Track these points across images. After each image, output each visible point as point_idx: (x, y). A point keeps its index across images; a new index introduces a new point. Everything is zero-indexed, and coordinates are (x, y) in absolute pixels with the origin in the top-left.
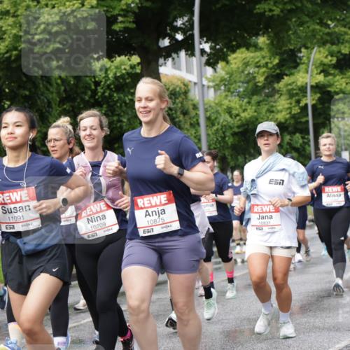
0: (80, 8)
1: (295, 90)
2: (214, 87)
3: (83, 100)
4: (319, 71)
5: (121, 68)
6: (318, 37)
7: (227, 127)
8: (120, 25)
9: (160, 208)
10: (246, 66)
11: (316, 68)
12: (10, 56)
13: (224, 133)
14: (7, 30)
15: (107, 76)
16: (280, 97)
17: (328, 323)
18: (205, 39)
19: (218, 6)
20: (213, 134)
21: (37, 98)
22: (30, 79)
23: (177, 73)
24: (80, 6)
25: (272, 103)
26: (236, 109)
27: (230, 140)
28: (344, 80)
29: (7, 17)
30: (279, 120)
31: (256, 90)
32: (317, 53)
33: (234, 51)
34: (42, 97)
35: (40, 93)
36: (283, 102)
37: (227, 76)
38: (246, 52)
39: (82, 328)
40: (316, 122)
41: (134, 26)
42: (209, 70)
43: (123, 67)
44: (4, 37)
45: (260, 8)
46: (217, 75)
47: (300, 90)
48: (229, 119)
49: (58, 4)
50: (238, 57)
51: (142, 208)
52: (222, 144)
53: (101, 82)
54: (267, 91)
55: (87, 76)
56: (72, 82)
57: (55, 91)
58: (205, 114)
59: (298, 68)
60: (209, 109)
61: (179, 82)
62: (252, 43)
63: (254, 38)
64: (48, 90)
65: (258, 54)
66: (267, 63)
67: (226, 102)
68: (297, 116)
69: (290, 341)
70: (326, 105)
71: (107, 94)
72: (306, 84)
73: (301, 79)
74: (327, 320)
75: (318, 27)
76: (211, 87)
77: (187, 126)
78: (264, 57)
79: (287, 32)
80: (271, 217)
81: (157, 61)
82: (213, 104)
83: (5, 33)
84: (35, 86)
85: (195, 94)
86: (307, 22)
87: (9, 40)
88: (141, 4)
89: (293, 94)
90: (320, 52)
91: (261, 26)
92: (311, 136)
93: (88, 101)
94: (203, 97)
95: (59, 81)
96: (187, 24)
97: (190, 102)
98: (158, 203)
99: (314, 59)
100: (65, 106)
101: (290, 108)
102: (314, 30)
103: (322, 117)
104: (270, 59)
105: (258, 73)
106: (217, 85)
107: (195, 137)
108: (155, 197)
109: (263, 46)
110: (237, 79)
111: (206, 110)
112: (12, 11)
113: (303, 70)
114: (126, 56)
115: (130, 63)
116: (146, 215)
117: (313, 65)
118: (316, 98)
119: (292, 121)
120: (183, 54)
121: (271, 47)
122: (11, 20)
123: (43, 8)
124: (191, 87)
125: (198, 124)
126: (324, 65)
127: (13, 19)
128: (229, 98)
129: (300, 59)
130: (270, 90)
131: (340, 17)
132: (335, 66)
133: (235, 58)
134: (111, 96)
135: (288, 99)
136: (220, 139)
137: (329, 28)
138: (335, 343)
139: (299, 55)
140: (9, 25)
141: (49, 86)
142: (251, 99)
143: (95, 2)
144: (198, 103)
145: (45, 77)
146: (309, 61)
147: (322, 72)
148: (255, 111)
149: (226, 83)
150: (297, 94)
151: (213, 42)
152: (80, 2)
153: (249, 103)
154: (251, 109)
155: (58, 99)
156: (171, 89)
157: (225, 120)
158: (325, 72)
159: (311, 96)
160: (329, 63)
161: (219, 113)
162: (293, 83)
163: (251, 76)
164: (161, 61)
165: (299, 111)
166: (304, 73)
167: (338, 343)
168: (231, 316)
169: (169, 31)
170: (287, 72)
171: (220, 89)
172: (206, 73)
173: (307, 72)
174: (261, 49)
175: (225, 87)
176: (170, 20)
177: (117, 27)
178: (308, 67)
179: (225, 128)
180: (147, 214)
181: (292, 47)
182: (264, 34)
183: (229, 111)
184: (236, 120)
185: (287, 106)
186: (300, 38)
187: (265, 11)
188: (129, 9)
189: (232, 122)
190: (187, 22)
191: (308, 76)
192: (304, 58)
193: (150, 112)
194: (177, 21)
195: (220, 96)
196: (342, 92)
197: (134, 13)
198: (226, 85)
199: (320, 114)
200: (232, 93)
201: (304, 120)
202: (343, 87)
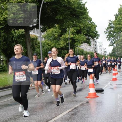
1: (65, 39)
3: (9, 41)
5: (19, 33)
7: (47, 48)
10: (53, 32)
11: (71, 33)
15: (16, 35)
17: (74, 100)
18: (42, 25)
19: (45, 16)
23: (34, 34)
25: (59, 42)
26: (50, 44)
28: (78, 36)
30: (61, 47)
31: (55, 39)
32: (71, 29)
36: (62, 42)
37: (47, 35)
38: (53, 29)
39: (8, 101)
48: (48, 46)
49: (3, 15)
53: (14, 36)
56: (6, 36)
59: (66, 33)
62: (54, 26)
65: (56, 29)
66: (58, 32)
67: (47, 42)
68: (66, 46)
70: (73, 43)
71: (15, 40)
73: (67, 36)
76: (43, 38)
78: (57, 30)
79: (63, 24)
81: (29, 31)
82: (44, 42)
85: (39, 40)
86: (69, 21)
93: (11, 41)
94: (41, 40)
95: (3, 36)
97: (38, 42)
99: (70, 31)
100: (4, 43)
101: (64, 44)
102: (71, 23)
106: (45, 37)
110: (50, 36)
111: (42, 44)
114: (21, 29)
119: (64, 47)
120: (36, 29)
121: (59, 27)
124: (38, 38)
125: (40, 48)
129: (67, 31)
130: (59, 39)
131: (77, 20)
132: (76, 33)
133: (50, 31)
134: (17, 40)
136: (45, 51)
137: (74, 23)
144: (40, 42)
148: (55, 44)
153: (53, 42)
155: (3, 41)
156: (32, 38)
158: (73, 34)
159: (70, 40)
160: (74, 32)
161: (45, 45)
162: (65, 37)
163: (54, 35)
164: (30, 31)
165: (66, 44)
167: (76, 105)
170: (63, 34)
172: (42, 34)
173: (69, 34)
174: (56, 28)
181: (64, 28)
182: (57, 24)
183: (48, 44)
184: (50, 47)
185: (63, 43)
187: (58, 18)
195: (46, 40)
198: (47, 37)
199: (72, 45)
200: (49, 39)
201: (68, 47)
202: (78, 38)
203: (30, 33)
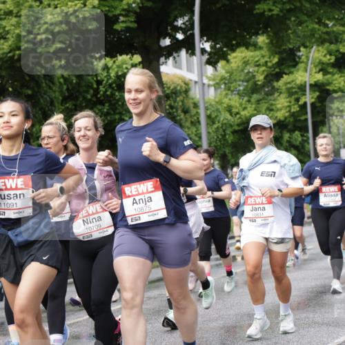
0: (82, 8)
1: (294, 88)
2: (214, 86)
3: (85, 98)
4: (318, 70)
5: (122, 67)
6: (317, 36)
7: (228, 125)
8: (122, 25)
9: (147, 196)
10: (246, 65)
11: (315, 66)
12: (14, 56)
13: (224, 131)
14: (10, 30)
15: (109, 75)
16: (279, 96)
17: (327, 318)
18: (205, 38)
19: (218, 6)
20: (213, 131)
21: (40, 97)
22: (33, 78)
23: (177, 72)
24: (83, 6)
25: (271, 102)
26: (237, 107)
27: (230, 138)
28: (342, 78)
29: (10, 18)
30: (278, 118)
31: (255, 89)
32: (316, 52)
33: (233, 51)
34: (45, 96)
35: (43, 92)
36: (283, 100)
37: (227, 75)
38: (246, 51)
40: (315, 120)
41: (136, 25)
42: (210, 69)
43: (124, 66)
44: (7, 37)
45: (260, 8)
46: (217, 73)
47: (299, 88)
48: (229, 117)
49: (60, 4)
50: (238, 56)
51: (129, 196)
52: (222, 142)
53: (103, 81)
54: (267, 89)
55: (89, 75)
56: (74, 81)
57: (57, 89)
58: (206, 112)
59: (297, 67)
60: (209, 107)
61: (180, 81)
62: (252, 43)
63: (253, 37)
64: (50, 88)
65: (258, 53)
66: (266, 62)
67: (226, 101)
68: (296, 114)
69: (289, 336)
71: (108, 93)
72: (306, 82)
74: (326, 315)
75: (317, 26)
76: (212, 86)
77: (188, 124)
78: (263, 56)
79: (287, 31)
80: (264, 209)
81: (158, 61)
82: (213, 103)
83: (8, 32)
84: (38, 85)
85: (196, 93)
86: (306, 21)
87: (12, 39)
88: (142, 4)
89: (292, 92)
90: (318, 51)
91: (261, 26)
92: (310, 134)
93: (91, 100)
94: (204, 94)
95: (62, 80)
96: (187, 23)
97: (191, 101)
98: (145, 191)
99: (313, 57)
100: (68, 105)
101: (289, 106)
102: (313, 30)
103: (321, 115)
104: (270, 58)
105: (257, 72)
106: (217, 84)
107: (196, 135)
108: (142, 185)
109: (262, 45)
110: (237, 78)
111: (207, 109)
112: (15, 11)
113: (302, 69)
114: (127, 55)
115: (131, 62)
116: (133, 203)
117: (311, 64)
118: (315, 97)
119: (292, 120)
120: (183, 53)
121: (270, 46)
122: (14, 20)
123: (45, 8)
124: (192, 85)
125: (199, 122)
126: (323, 63)
127: (16, 19)
128: (230, 97)
129: (300, 58)
130: (270, 88)
131: (339, 16)
132: (334, 65)
133: (235, 58)
134: (112, 94)
135: (287, 98)
136: (220, 137)
137: (328, 27)
138: (334, 338)
139: (298, 54)
140: (12, 25)
141: (51, 85)
142: (251, 97)
143: (97, 2)
144: (199, 102)
145: (48, 75)
146: (308, 60)
147: (320, 70)
148: (255, 110)
149: (227, 82)
150: (296, 92)
151: (213, 41)
152: (82, 2)
153: (249, 101)
154: (251, 107)
155: (61, 98)
156: (172, 88)
157: (225, 119)
158: (323, 69)
159: (310, 94)
160: (328, 62)
161: (220, 112)
162: (293, 81)
163: (251, 74)
164: (162, 59)
165: (298, 109)
166: (303, 71)
167: (337, 338)
168: (232, 312)
169: (170, 31)
170: (286, 71)
171: (221, 88)
172: (206, 72)
173: (306, 71)
175: (225, 85)
176: (171, 20)
177: (118, 27)
178: (307, 66)
179: (226, 126)
180: (135, 202)
181: (291, 47)
182: (263, 33)
183: (229, 109)
184: (236, 119)
185: (286, 104)
186: (299, 37)
187: (264, 11)
188: (131, 9)
189: (233, 120)
190: (187, 21)
191: (307, 74)
192: (303, 57)
193: (140, 103)
194: (177, 21)
195: (221, 94)
196: (341, 90)
197: (135, 13)
198: (226, 83)
199: (319, 112)
200: (232, 91)
201: (303, 118)
202: (341, 86)
203: (163, 69)
